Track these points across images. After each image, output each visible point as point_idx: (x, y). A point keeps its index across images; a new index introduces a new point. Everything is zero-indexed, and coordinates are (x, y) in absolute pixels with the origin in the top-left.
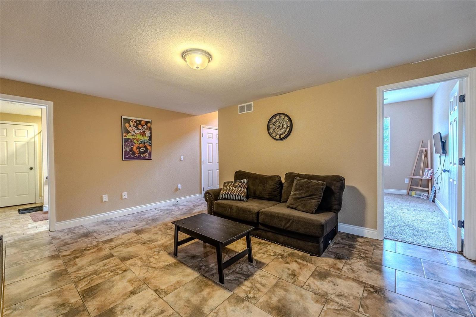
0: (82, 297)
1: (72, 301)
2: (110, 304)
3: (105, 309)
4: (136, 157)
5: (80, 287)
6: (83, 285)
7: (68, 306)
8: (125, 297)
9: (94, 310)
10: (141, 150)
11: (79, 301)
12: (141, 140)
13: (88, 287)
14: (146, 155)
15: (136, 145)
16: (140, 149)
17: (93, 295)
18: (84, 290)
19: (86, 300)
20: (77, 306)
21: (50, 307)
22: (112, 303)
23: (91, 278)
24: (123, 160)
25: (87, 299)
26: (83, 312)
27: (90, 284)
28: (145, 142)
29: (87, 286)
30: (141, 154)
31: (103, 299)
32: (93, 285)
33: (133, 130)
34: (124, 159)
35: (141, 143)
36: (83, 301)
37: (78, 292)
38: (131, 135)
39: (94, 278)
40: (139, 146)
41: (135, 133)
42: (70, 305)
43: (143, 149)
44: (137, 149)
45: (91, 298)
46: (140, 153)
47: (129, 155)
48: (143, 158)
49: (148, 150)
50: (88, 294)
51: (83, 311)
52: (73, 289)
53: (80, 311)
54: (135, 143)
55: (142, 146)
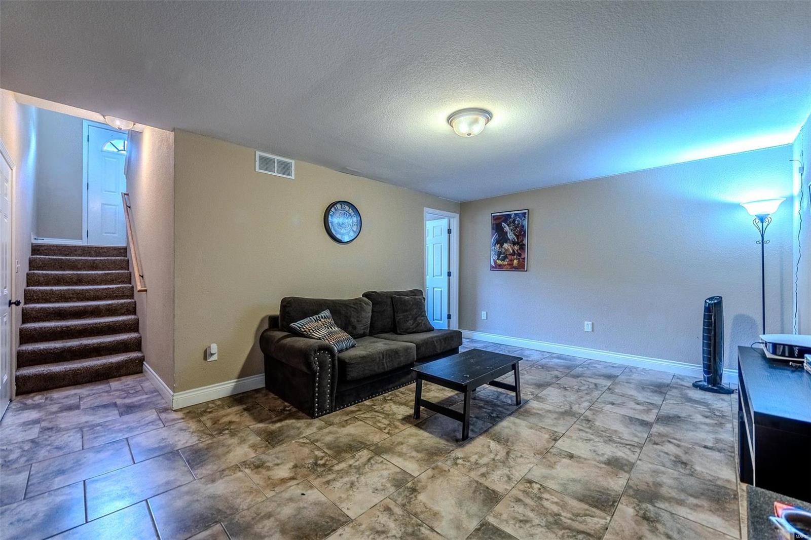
0: (617, 504)
1: (630, 511)
2: (601, 468)
3: (611, 470)
5: (603, 522)
6: (596, 520)
7: (641, 510)
8: (583, 460)
9: (621, 478)
11: (625, 504)
13: (594, 510)
17: (603, 493)
18: (604, 511)
19: (617, 495)
20: (632, 500)
21: (662, 531)
22: (598, 467)
23: (573, 520)
25: (614, 495)
26: (633, 486)
27: (587, 512)
29: (594, 512)
31: (600, 479)
32: (587, 507)
36: (621, 498)
37: (612, 518)
39: (569, 515)
42: (637, 508)
45: (609, 492)
50: (606, 500)
51: (631, 487)
52: (613, 528)
53: (634, 490)
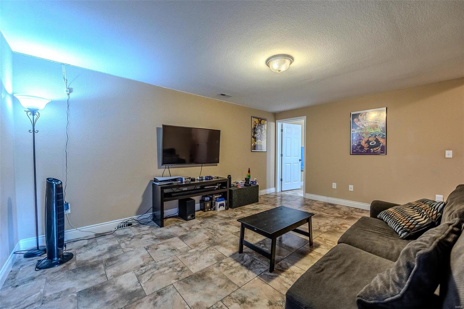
4: (364, 151)
10: (371, 144)
12: (370, 133)
14: (377, 150)
15: (364, 138)
16: (369, 143)
24: (350, 154)
28: (377, 135)
30: (371, 148)
33: (362, 124)
34: (352, 153)
35: (371, 136)
38: (360, 129)
40: (368, 140)
41: (364, 126)
43: (374, 143)
44: (365, 143)
46: (369, 147)
47: (357, 150)
48: (374, 152)
49: (381, 143)
54: (364, 137)
55: (372, 139)
